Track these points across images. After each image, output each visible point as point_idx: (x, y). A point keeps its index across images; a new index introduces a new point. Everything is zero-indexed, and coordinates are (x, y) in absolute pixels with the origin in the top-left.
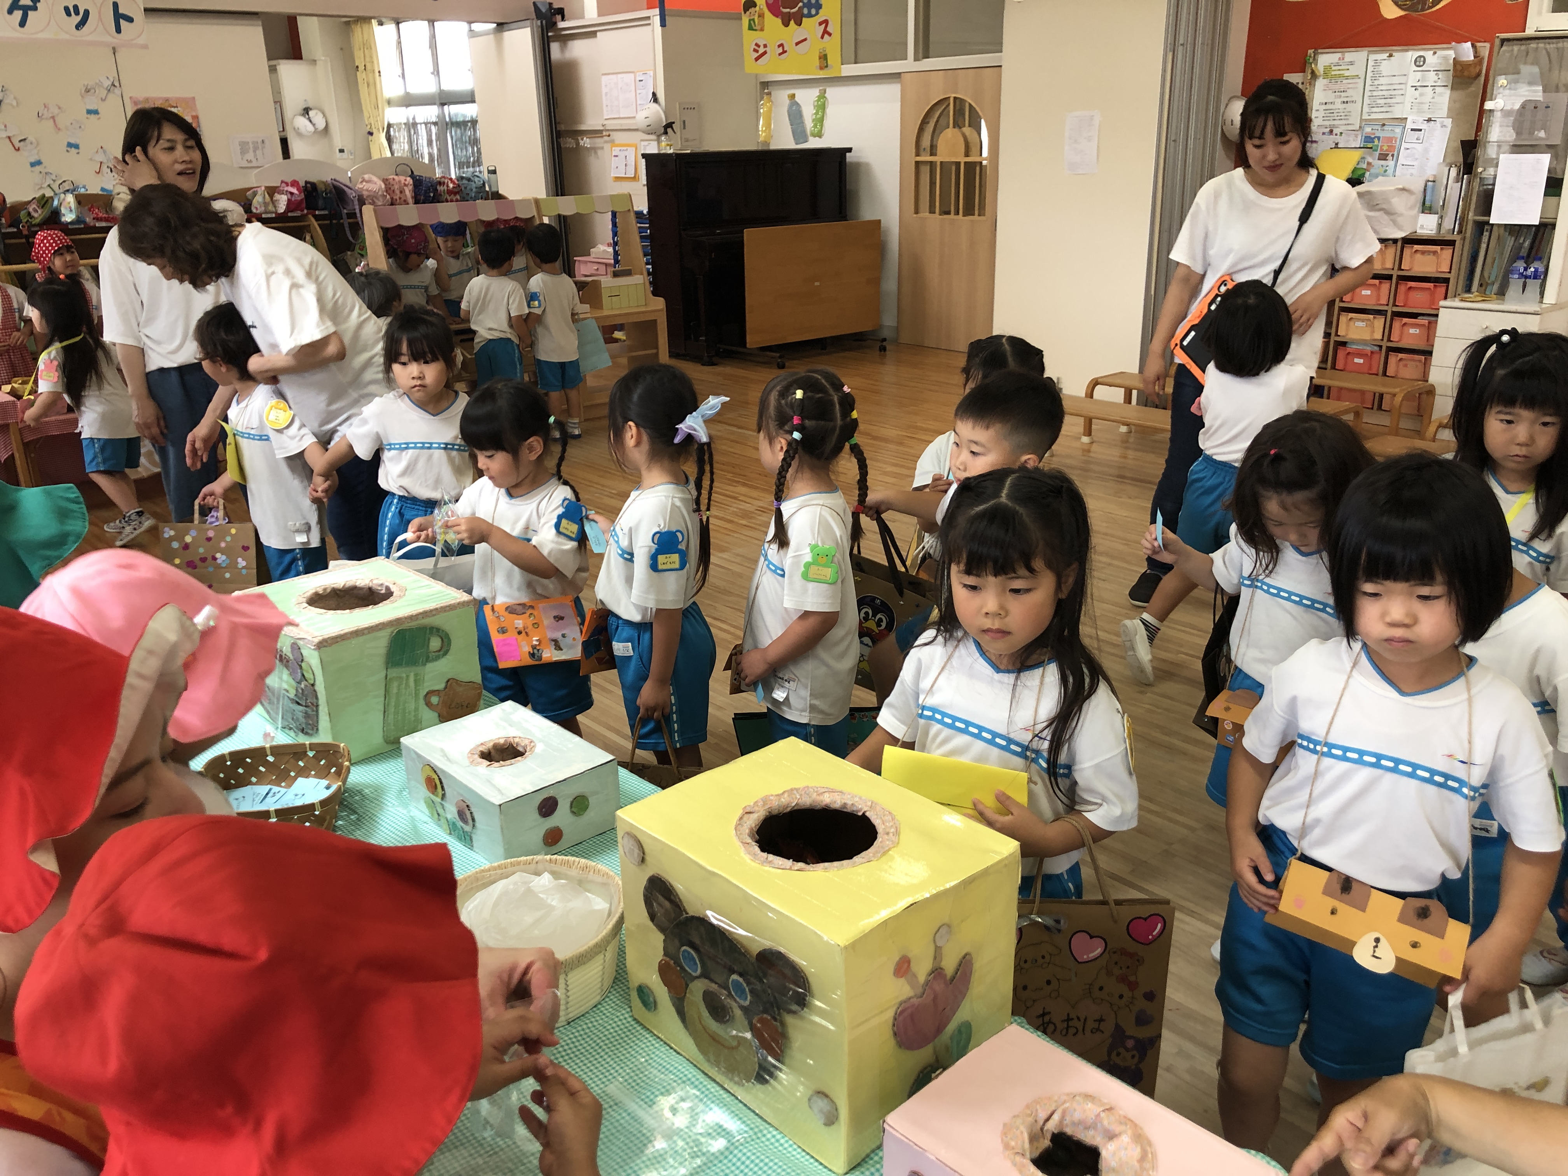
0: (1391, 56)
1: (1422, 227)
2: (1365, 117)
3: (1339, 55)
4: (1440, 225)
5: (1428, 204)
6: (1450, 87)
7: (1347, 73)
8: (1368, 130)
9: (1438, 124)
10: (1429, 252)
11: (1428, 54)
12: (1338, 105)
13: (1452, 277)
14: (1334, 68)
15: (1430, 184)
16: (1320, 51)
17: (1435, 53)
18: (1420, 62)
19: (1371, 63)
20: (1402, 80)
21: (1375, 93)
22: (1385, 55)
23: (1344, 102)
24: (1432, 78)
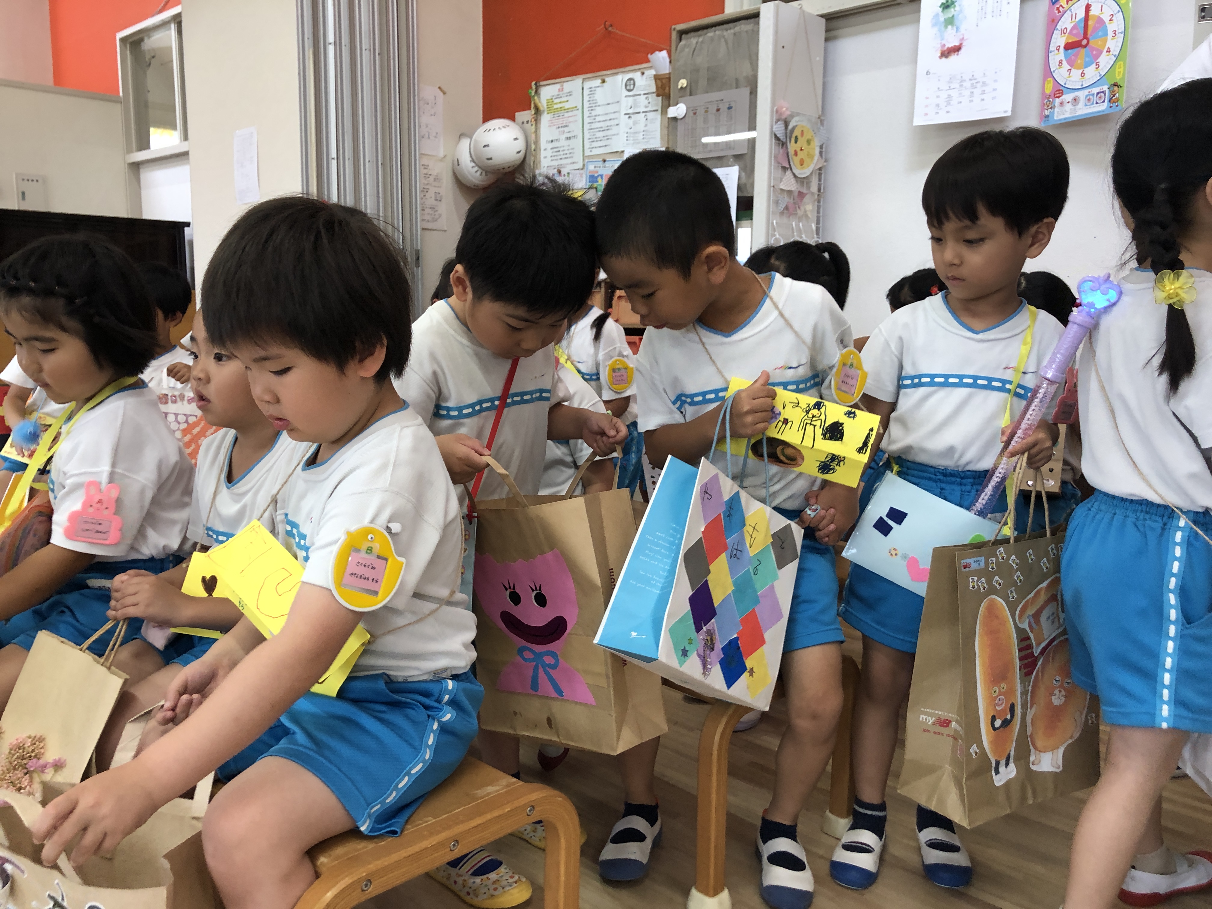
0: (603, 81)
2: (587, 153)
3: (558, 86)
6: (658, 110)
7: (567, 106)
8: (591, 167)
11: (637, 76)
12: (563, 143)
14: (555, 101)
16: (542, 83)
17: (643, 74)
18: (630, 85)
19: (586, 92)
20: (616, 107)
21: (593, 126)
22: (598, 82)
23: (568, 138)
24: (642, 103)
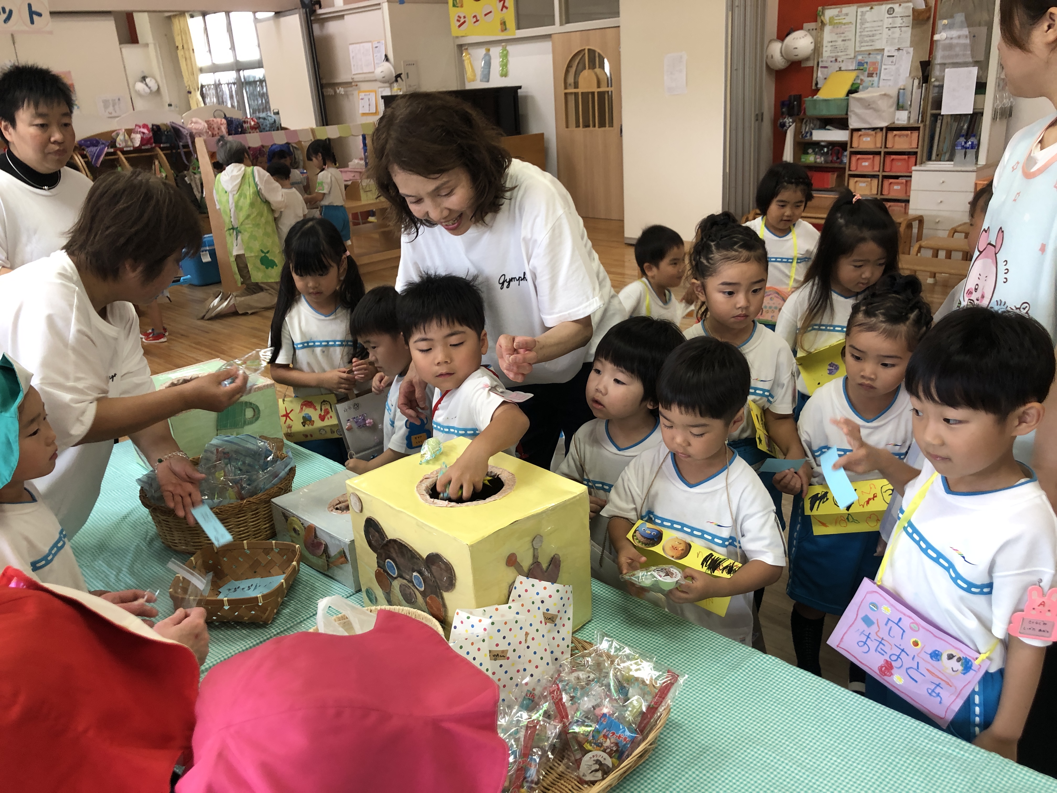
0: (872, 8)
1: (898, 119)
2: (857, 49)
3: (838, 10)
4: (909, 118)
5: (901, 104)
6: (910, 26)
7: (844, 21)
8: (860, 58)
9: (904, 52)
10: (903, 135)
11: (896, 6)
12: (840, 43)
13: (919, 151)
14: (835, 18)
15: (901, 91)
16: (825, 7)
17: (900, 5)
18: (891, 11)
19: (859, 14)
20: (880, 24)
21: (863, 34)
22: (868, 8)
23: (843, 40)
24: (899, 22)
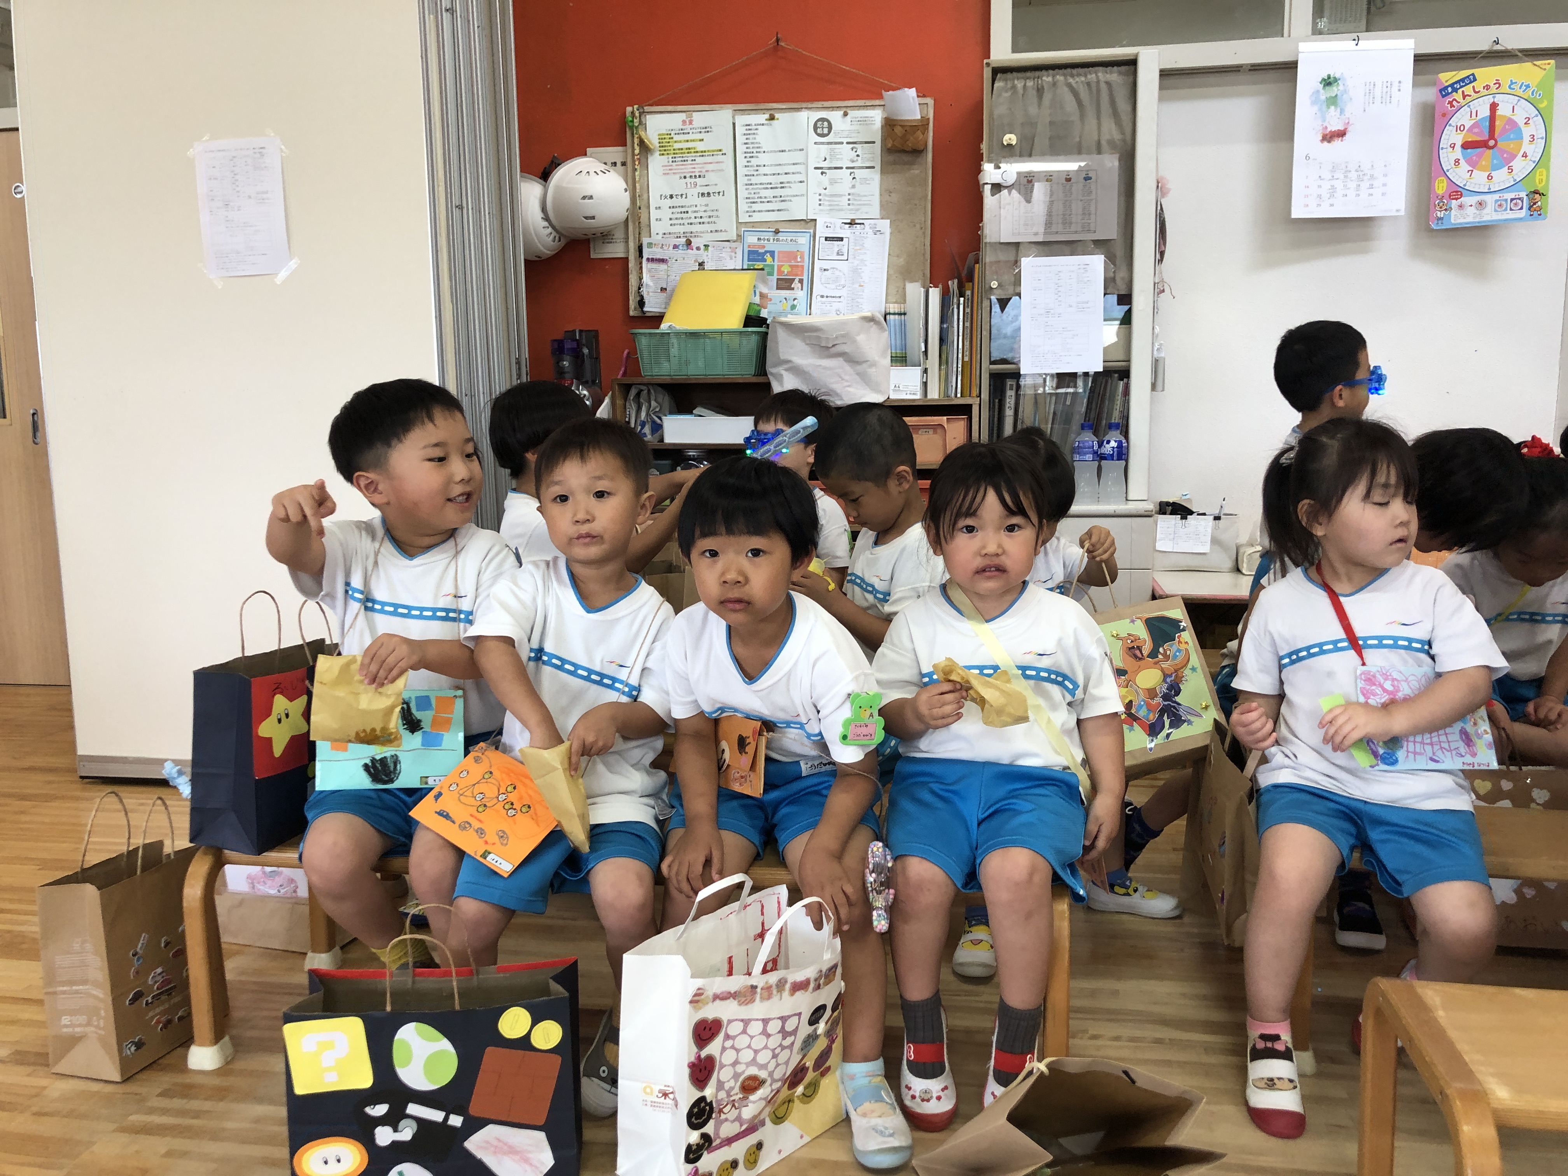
0: (772, 118)
1: (897, 388)
2: (744, 218)
3: (683, 116)
4: (925, 384)
5: (901, 350)
6: (878, 167)
7: (700, 146)
8: (751, 239)
9: (868, 230)
11: (835, 117)
12: (693, 199)
14: (676, 138)
16: (647, 109)
17: (846, 114)
18: (823, 128)
19: (740, 129)
20: (798, 157)
21: (754, 180)
22: (762, 118)
23: (703, 194)
24: (845, 156)
